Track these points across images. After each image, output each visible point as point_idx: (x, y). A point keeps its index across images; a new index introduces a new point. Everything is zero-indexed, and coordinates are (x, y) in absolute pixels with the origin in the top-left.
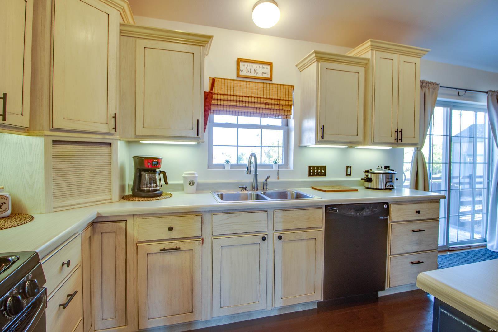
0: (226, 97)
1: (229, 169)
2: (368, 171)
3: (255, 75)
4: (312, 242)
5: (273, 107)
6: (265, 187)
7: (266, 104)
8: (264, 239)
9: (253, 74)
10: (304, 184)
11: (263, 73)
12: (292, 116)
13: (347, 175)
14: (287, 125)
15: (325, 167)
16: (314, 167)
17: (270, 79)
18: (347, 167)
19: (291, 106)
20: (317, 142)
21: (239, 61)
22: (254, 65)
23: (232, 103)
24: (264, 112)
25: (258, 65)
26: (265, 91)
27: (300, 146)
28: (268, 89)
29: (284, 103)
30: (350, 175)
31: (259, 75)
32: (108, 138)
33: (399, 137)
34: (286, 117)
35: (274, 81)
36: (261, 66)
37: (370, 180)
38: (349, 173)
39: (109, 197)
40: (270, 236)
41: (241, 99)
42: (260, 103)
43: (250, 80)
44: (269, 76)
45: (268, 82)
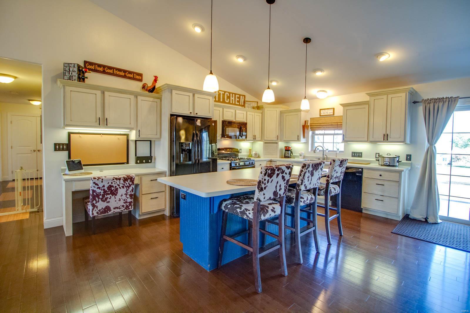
0: (315, 125)
1: (318, 151)
3: (327, 114)
5: (335, 126)
6: (327, 159)
7: (332, 125)
9: (326, 114)
13: (376, 158)
15: (362, 153)
17: (334, 114)
18: (376, 154)
19: (342, 125)
21: (320, 110)
22: (327, 110)
23: (318, 127)
24: (331, 128)
25: (328, 110)
26: (331, 120)
28: (332, 119)
29: (340, 124)
31: (329, 114)
32: (276, 142)
35: (335, 116)
36: (330, 110)
38: (377, 156)
39: (276, 156)
41: (321, 124)
42: (329, 125)
43: (325, 116)
44: (332, 114)
45: (332, 116)
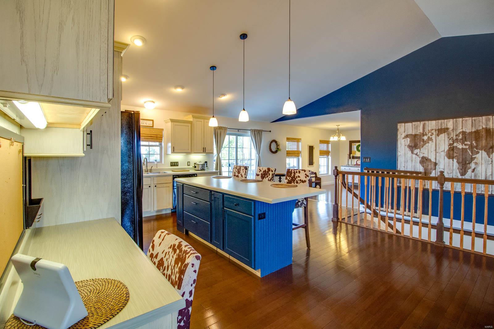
2: (195, 164)
3: (146, 125)
4: (168, 188)
5: (154, 138)
6: (151, 171)
7: (151, 137)
8: (150, 187)
10: (169, 169)
11: (149, 124)
12: (163, 141)
13: (188, 165)
14: (161, 145)
15: (178, 162)
16: (173, 163)
17: (153, 126)
18: (188, 162)
19: (162, 137)
20: (172, 153)
22: (145, 121)
24: (150, 140)
26: (151, 132)
27: (166, 154)
28: (152, 130)
29: (159, 136)
30: (189, 165)
31: (148, 125)
33: (204, 150)
34: (160, 142)
35: (154, 128)
36: (148, 121)
37: (195, 167)
38: (189, 164)
40: (152, 186)
42: (148, 136)
43: (145, 127)
44: (152, 125)
45: (152, 128)
